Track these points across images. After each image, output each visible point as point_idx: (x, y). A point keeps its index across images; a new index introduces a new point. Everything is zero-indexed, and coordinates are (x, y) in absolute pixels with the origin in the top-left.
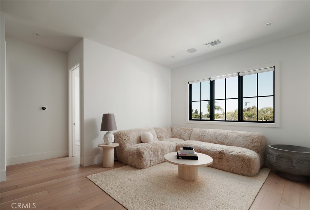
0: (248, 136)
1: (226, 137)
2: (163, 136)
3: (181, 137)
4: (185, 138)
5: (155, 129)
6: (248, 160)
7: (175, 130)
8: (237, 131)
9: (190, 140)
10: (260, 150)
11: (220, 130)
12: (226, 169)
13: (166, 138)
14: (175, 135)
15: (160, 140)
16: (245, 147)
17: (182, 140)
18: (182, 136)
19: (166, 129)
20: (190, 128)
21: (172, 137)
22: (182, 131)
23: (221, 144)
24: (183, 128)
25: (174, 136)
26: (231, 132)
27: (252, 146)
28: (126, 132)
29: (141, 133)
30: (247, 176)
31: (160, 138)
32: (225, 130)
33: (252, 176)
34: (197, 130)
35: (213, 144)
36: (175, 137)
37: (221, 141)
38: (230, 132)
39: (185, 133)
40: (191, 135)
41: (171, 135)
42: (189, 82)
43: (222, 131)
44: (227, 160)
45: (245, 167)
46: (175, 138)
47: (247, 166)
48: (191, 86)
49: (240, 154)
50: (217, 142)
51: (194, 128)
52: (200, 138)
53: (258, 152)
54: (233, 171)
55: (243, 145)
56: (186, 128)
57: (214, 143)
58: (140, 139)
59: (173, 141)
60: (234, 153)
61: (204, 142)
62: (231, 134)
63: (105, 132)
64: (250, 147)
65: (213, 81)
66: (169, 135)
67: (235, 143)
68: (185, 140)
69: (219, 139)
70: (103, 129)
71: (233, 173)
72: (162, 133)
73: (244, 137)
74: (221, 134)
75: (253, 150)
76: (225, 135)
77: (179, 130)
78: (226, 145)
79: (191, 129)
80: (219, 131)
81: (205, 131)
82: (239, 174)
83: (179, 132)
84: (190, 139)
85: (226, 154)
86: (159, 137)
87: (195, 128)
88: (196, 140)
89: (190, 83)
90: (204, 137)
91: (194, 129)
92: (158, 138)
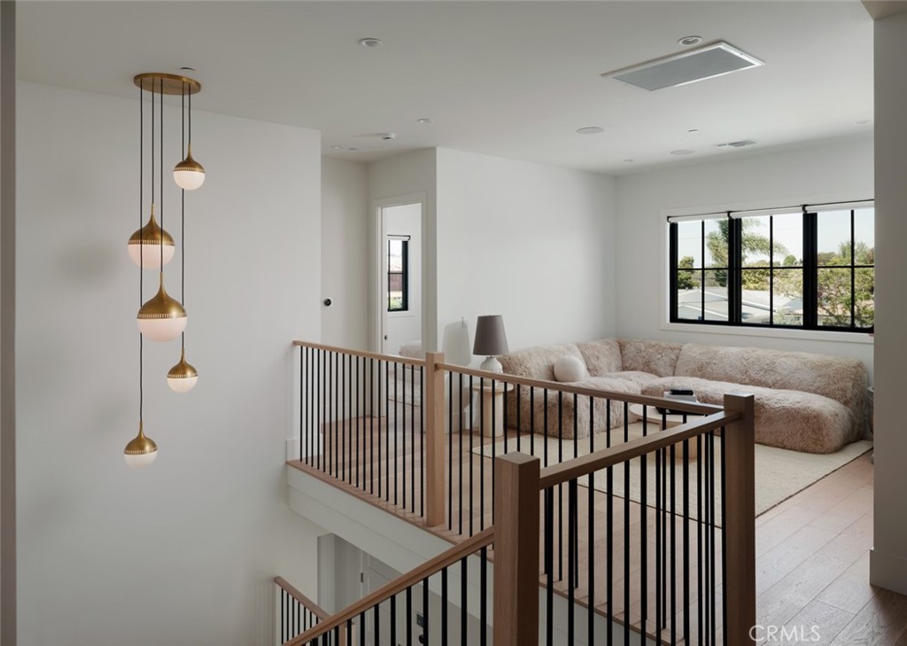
0: (825, 366)
1: (771, 368)
2: (601, 365)
3: (648, 367)
4: (661, 370)
5: (579, 346)
6: (815, 417)
7: (630, 350)
8: (800, 353)
9: (674, 375)
10: (851, 398)
11: (755, 349)
12: (766, 441)
13: (610, 371)
14: (631, 361)
15: (595, 376)
16: (815, 392)
17: (653, 376)
18: (653, 366)
19: (607, 347)
20: (674, 345)
21: (625, 368)
22: (651, 351)
23: (757, 385)
24: (653, 343)
25: (628, 365)
26: (785, 356)
27: (833, 388)
28: (520, 356)
29: (554, 360)
30: (814, 452)
31: (592, 371)
32: (770, 351)
33: (824, 453)
34: (695, 349)
35: (738, 385)
36: (632, 366)
37: (757, 377)
38: (782, 355)
39: (659, 356)
40: (679, 362)
41: (620, 364)
42: (668, 217)
43: (760, 352)
44: (769, 419)
45: (810, 433)
46: (632, 370)
47: (814, 431)
48: (674, 228)
49: (798, 405)
50: (747, 380)
51: (685, 343)
52: (702, 371)
53: (846, 403)
54: (782, 443)
55: (811, 388)
56: (663, 344)
57: (741, 384)
58: (553, 373)
59: (632, 378)
60: (786, 404)
61: (713, 379)
62: (782, 359)
63: (484, 358)
64: (827, 391)
65: (737, 219)
66: (615, 361)
67: (792, 381)
68: (660, 376)
69: (753, 374)
70: (478, 351)
71: (784, 448)
72: (598, 358)
73: (817, 367)
74: (758, 359)
75: (835, 398)
76: (768, 362)
77: (643, 348)
78: (770, 387)
79: (677, 347)
80: (754, 351)
81: (717, 352)
82: (796, 450)
83: (644, 355)
84: (676, 373)
85: (767, 407)
86: (591, 367)
87: (690, 345)
88: (693, 375)
89: (672, 220)
90: (714, 367)
91: (685, 347)
92: (588, 369)
